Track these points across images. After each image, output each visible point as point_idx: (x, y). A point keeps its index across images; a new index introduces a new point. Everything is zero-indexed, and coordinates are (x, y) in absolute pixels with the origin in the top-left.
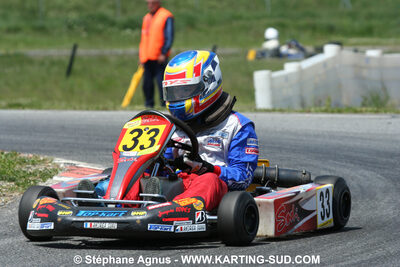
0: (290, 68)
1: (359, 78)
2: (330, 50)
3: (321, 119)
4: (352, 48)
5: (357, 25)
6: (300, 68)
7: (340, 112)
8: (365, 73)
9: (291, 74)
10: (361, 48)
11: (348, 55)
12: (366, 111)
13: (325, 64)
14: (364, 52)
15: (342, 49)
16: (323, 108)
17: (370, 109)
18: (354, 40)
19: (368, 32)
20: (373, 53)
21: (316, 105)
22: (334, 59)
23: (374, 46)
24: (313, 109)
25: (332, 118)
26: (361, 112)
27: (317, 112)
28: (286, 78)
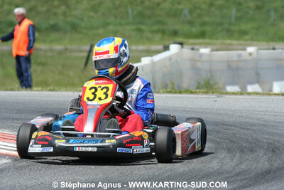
0: (146, 61)
1: (195, 69)
2: (174, 48)
3: (166, 97)
4: (190, 47)
5: (194, 30)
6: (152, 60)
7: (180, 92)
8: (199, 65)
9: (146, 65)
10: (196, 47)
11: (187, 51)
12: (199, 92)
13: (170, 58)
14: (198, 50)
15: (182, 47)
16: (169, 90)
17: (201, 91)
18: (192, 41)
19: (202, 35)
20: (205, 51)
21: (164, 88)
22: (177, 54)
23: (206, 45)
24: (161, 91)
25: (175, 97)
26: (195, 93)
27: (164, 93)
28: (143, 68)
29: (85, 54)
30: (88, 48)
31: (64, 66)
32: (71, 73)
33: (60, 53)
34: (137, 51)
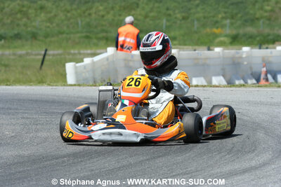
0: (87, 61)
1: (128, 67)
6: (93, 61)
8: (131, 64)
9: (87, 64)
13: (107, 59)
16: (106, 84)
20: (135, 52)
21: (102, 82)
22: (113, 55)
28: (85, 67)
29: (41, 57)
30: (43, 52)
31: (23, 67)
32: (29, 73)
33: (20, 56)
34: (84, 54)
